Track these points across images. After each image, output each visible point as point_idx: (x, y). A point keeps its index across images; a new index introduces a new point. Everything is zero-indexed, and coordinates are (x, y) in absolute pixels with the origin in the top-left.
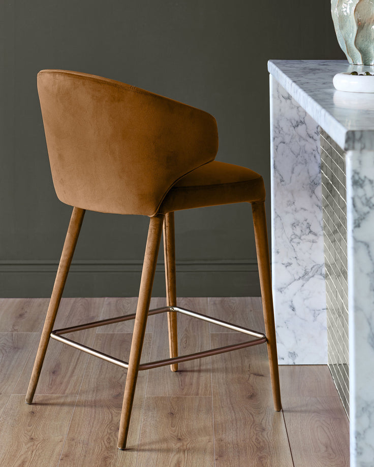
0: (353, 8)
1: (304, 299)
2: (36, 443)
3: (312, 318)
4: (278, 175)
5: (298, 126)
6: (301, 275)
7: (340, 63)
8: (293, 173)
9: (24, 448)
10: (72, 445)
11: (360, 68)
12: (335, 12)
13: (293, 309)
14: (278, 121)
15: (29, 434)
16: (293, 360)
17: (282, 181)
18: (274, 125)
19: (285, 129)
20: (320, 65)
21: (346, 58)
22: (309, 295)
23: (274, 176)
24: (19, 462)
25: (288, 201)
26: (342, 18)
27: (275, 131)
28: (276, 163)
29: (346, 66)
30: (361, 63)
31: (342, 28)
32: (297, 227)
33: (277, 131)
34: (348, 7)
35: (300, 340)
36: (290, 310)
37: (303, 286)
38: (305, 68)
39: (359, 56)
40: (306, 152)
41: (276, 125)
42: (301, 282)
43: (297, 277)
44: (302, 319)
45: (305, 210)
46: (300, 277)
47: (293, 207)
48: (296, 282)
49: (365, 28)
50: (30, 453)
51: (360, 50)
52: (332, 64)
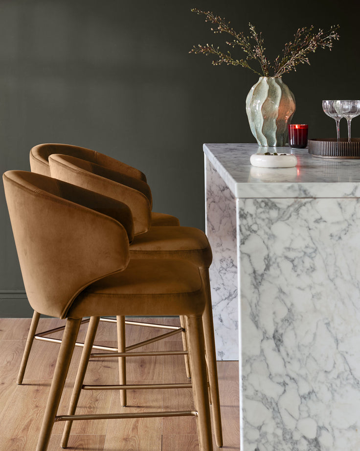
0: (261, 106)
1: (229, 314)
2: (40, 409)
3: (235, 327)
4: (210, 225)
5: (224, 190)
6: (227, 297)
7: (254, 145)
8: (220, 223)
9: (31, 412)
10: (64, 410)
11: (266, 149)
12: (248, 110)
13: (221, 321)
14: (210, 186)
15: (35, 403)
16: (222, 357)
17: (213, 229)
18: (207, 190)
19: (216, 193)
20: (238, 146)
21: (257, 142)
22: (232, 310)
23: (208, 226)
24: (28, 420)
25: (218, 244)
26: (253, 113)
27: (208, 194)
28: (209, 217)
29: (257, 147)
30: (267, 145)
31: (253, 120)
32: (224, 262)
33: (210, 194)
34: (257, 105)
35: (226, 343)
36: (219, 321)
37: (228, 304)
38: (226, 149)
39: (265, 140)
40: (230, 209)
41: (209, 189)
42: (227, 301)
43: (224, 298)
44: (228, 328)
45: (230, 250)
46: (226, 298)
47: (221, 248)
48: (223, 302)
49: (269, 120)
50: (35, 415)
51: (266, 136)
52: (247, 146)
